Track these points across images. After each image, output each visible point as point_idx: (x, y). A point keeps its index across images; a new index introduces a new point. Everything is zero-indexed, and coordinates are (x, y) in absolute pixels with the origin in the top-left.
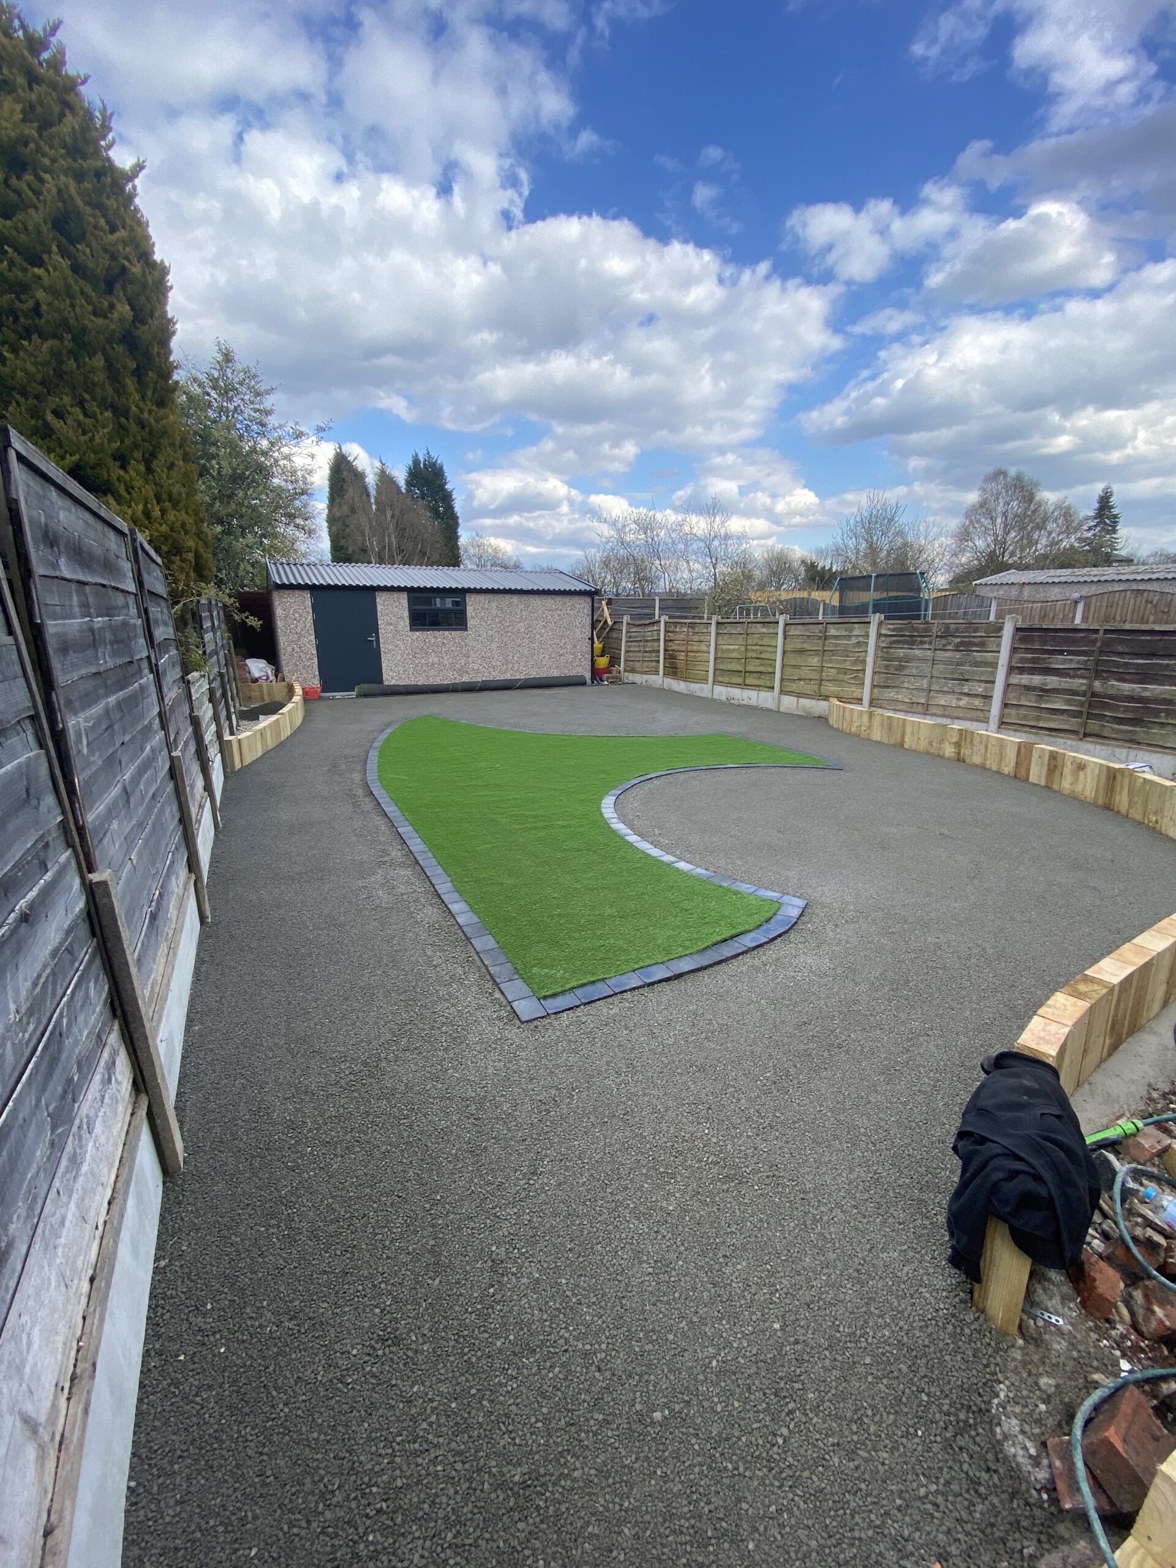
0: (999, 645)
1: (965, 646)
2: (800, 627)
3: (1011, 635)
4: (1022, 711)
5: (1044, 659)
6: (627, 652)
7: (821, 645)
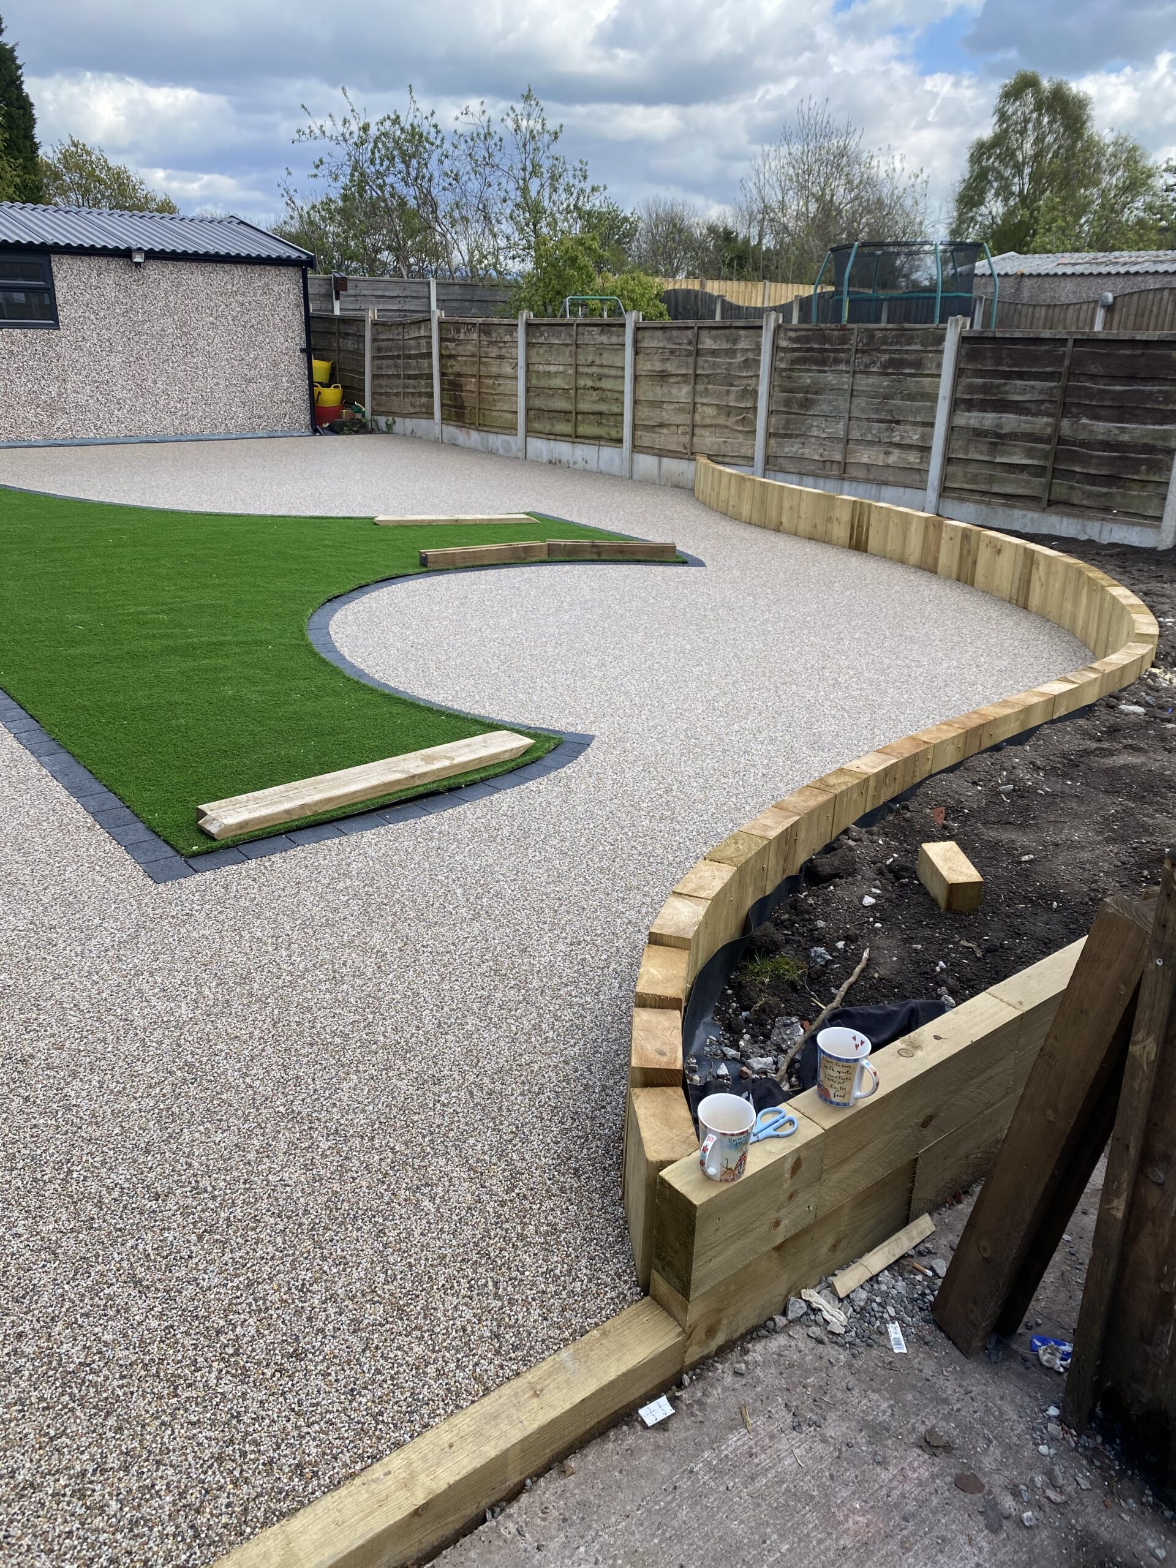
0: (939, 365)
1: (894, 366)
2: (659, 333)
3: (954, 348)
4: (973, 469)
5: (999, 386)
7: (692, 366)
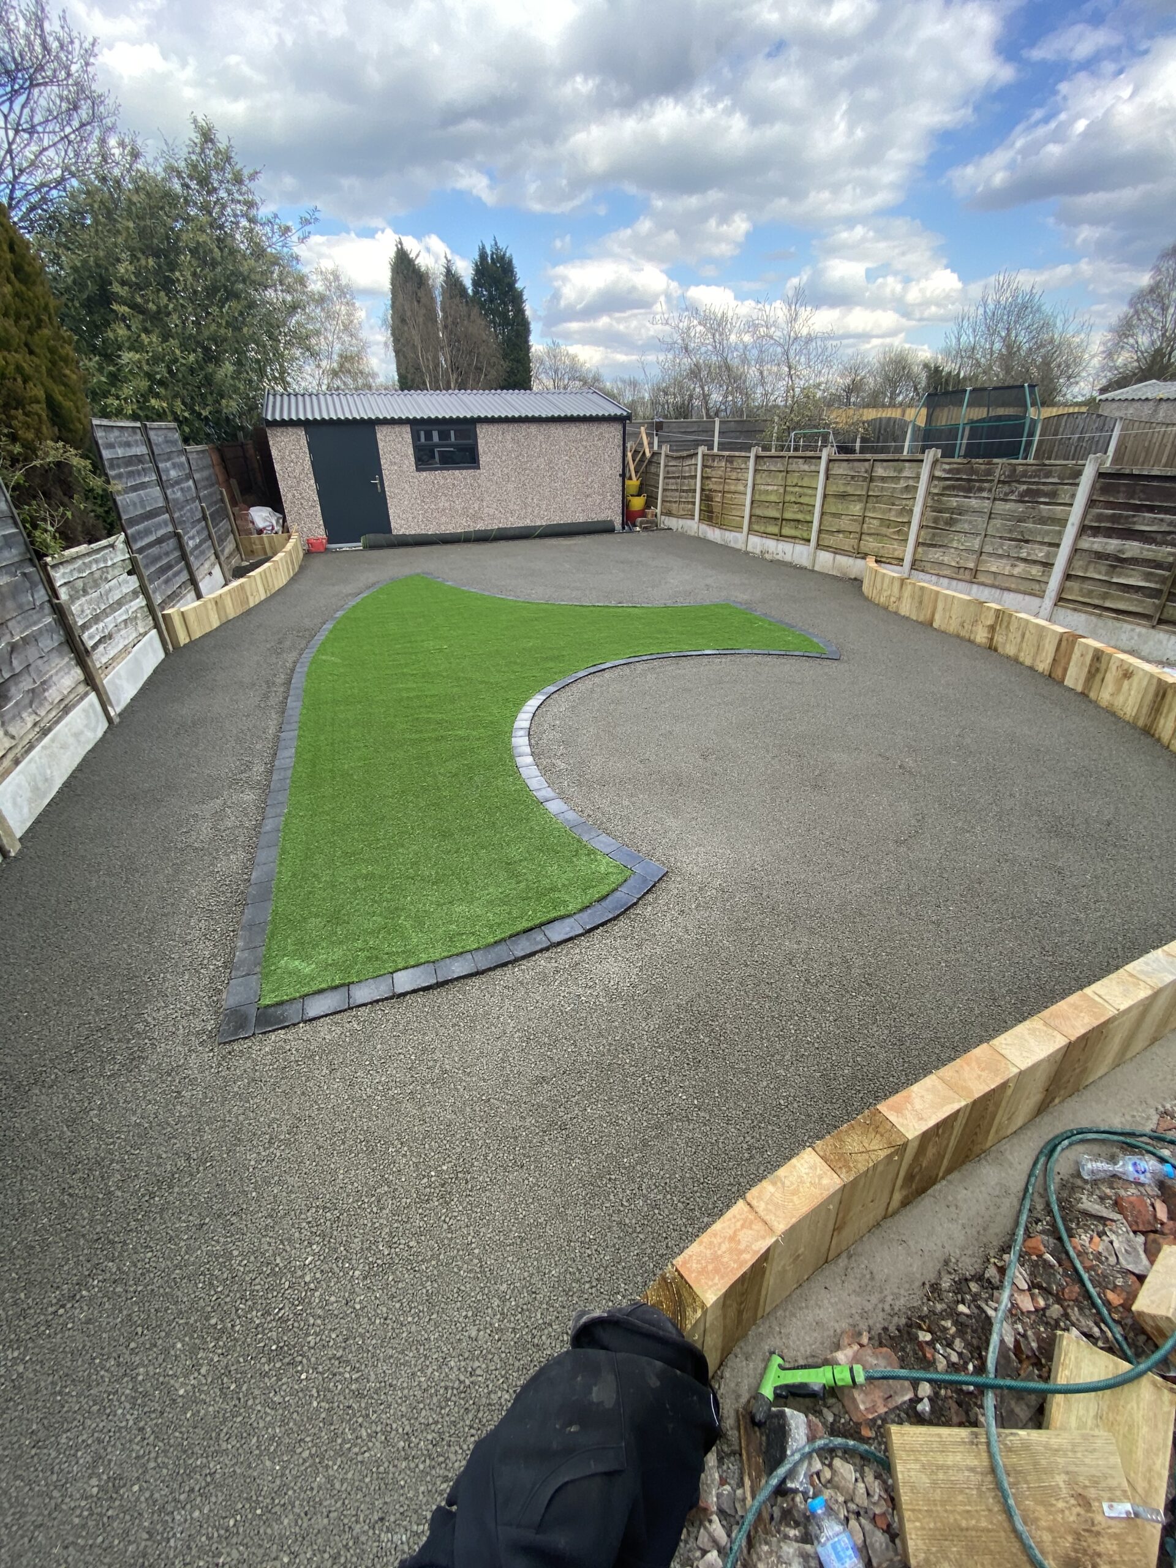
0: (1073, 496)
1: (1031, 496)
2: (845, 464)
3: (1090, 482)
5: (1128, 517)
6: (664, 490)
7: (865, 488)
